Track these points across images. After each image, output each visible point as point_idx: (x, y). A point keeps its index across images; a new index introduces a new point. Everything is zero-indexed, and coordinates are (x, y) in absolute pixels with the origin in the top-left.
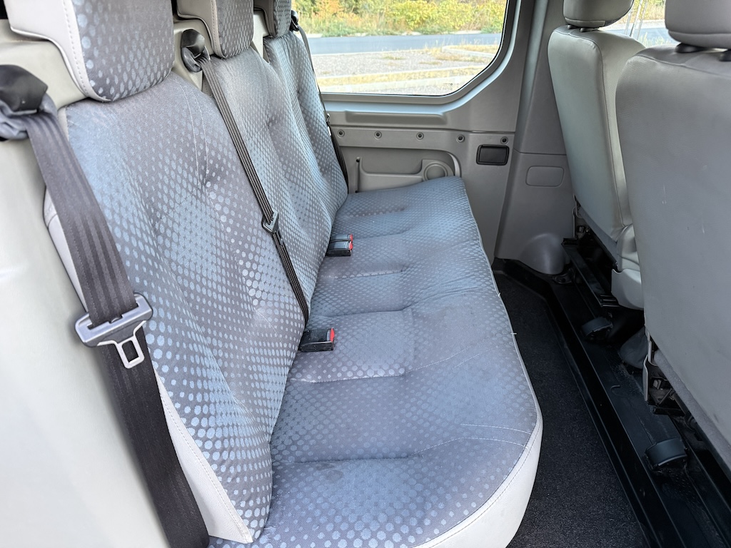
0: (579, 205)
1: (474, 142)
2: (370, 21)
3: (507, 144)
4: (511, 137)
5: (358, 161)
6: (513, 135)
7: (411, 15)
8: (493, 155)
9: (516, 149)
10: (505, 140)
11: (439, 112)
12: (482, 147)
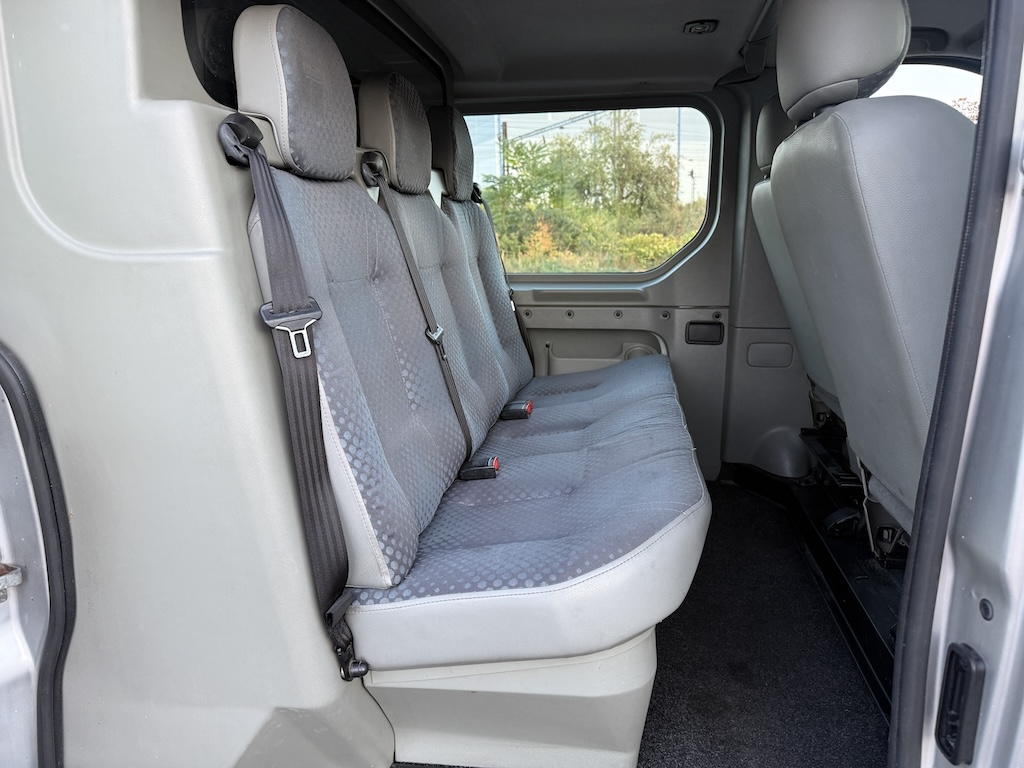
0: (813, 384)
1: (681, 318)
2: (591, 260)
3: (721, 320)
4: (725, 313)
5: (547, 346)
6: (727, 310)
7: (643, 250)
8: (707, 332)
9: (732, 325)
10: (718, 316)
11: (640, 288)
12: (691, 323)
